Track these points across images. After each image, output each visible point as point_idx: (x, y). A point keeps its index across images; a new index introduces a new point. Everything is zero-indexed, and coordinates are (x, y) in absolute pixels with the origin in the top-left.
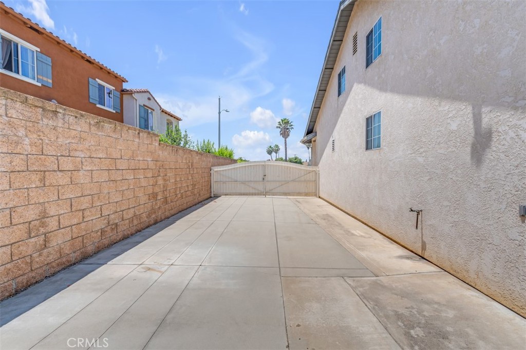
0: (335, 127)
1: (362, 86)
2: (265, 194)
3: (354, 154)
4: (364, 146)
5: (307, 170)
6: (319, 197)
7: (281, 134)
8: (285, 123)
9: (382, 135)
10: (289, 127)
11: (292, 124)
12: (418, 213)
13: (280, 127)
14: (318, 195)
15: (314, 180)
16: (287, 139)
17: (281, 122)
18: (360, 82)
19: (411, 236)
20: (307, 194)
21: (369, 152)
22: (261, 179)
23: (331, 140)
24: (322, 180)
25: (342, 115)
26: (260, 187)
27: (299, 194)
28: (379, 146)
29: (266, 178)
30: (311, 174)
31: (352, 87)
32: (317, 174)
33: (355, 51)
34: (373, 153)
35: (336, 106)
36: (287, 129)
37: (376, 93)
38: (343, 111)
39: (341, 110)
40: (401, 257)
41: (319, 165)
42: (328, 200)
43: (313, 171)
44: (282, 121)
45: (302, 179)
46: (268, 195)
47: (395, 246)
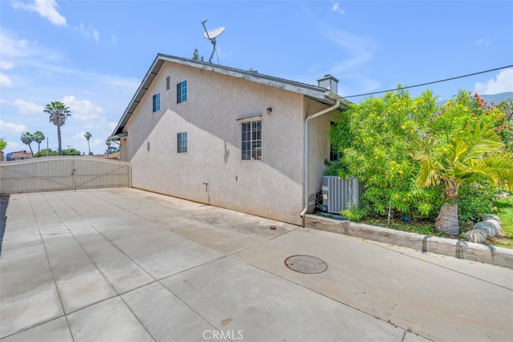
0: (150, 133)
1: (173, 113)
2: (75, 188)
3: (168, 154)
4: (176, 150)
5: (120, 165)
6: (132, 187)
7: (51, 120)
8: (58, 108)
9: (188, 146)
10: (63, 113)
11: (68, 109)
12: (207, 184)
13: (49, 112)
14: (130, 186)
15: (126, 173)
16: (61, 128)
17: (51, 104)
18: (172, 110)
19: (203, 197)
20: (120, 186)
21: (179, 154)
22: (69, 174)
23: (146, 142)
24: (135, 173)
25: (157, 126)
26: (69, 182)
27: (113, 186)
28: (186, 151)
29: (76, 173)
30: (124, 168)
31: (166, 111)
32: (129, 169)
33: (168, 88)
34: (182, 155)
35: (151, 118)
36: (62, 115)
37: (184, 121)
38: (158, 124)
39: (157, 122)
40: (201, 206)
41: (131, 161)
42: (143, 188)
43: (125, 166)
44: (53, 104)
45: (116, 172)
46: (78, 189)
47: (197, 204)
